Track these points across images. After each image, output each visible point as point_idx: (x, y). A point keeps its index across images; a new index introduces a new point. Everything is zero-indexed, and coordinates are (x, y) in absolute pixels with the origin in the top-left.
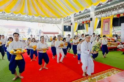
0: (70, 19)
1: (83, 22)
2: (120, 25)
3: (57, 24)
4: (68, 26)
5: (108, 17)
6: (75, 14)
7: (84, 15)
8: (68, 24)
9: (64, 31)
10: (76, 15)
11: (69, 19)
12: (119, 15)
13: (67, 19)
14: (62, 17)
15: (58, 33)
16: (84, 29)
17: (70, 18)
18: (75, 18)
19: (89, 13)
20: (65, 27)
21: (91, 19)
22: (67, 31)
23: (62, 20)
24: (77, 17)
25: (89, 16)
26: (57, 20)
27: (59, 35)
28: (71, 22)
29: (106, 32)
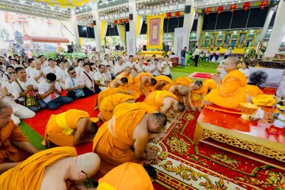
0: (90, 13)
1: (116, 22)
2: (173, 31)
3: (62, 21)
4: (87, 28)
5: (157, 16)
6: (100, 2)
7: (118, 6)
8: (86, 24)
9: (80, 36)
10: (101, 4)
11: (88, 11)
12: (169, 14)
13: (84, 11)
14: (70, 4)
15: (68, 42)
16: (117, 34)
17: (90, 9)
18: (101, 10)
19: (126, 4)
20: (80, 27)
21: (131, 17)
22: (86, 37)
23: (73, 12)
24: (105, 9)
25: (128, 9)
26: (60, 11)
27: (70, 44)
28: (94, 19)
29: (154, 41)
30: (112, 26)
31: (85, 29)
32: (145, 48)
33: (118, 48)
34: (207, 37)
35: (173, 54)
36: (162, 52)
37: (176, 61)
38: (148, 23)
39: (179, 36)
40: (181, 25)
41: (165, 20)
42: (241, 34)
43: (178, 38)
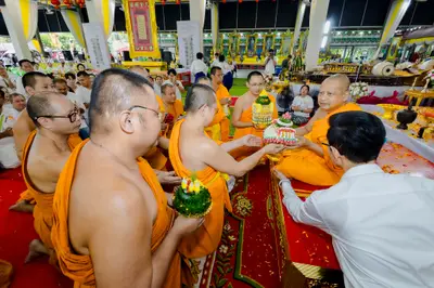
1: (56, 2)
29: (142, 44)
30: (49, 12)
32: (127, 56)
33: (68, 55)
34: (225, 41)
35: (180, 66)
36: (160, 63)
37: (186, 79)
38: (125, 9)
39: (186, 36)
40: (186, 17)
41: (158, 8)
42: (267, 38)
43: (184, 39)
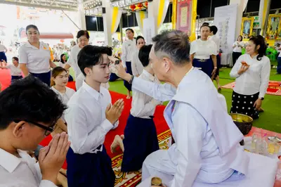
1: (133, 7)
3: (66, 12)
4: (98, 18)
8: (95, 13)
20: (88, 18)
22: (95, 30)
28: (103, 6)
30: (129, 14)
31: (95, 19)
38: (173, 4)
